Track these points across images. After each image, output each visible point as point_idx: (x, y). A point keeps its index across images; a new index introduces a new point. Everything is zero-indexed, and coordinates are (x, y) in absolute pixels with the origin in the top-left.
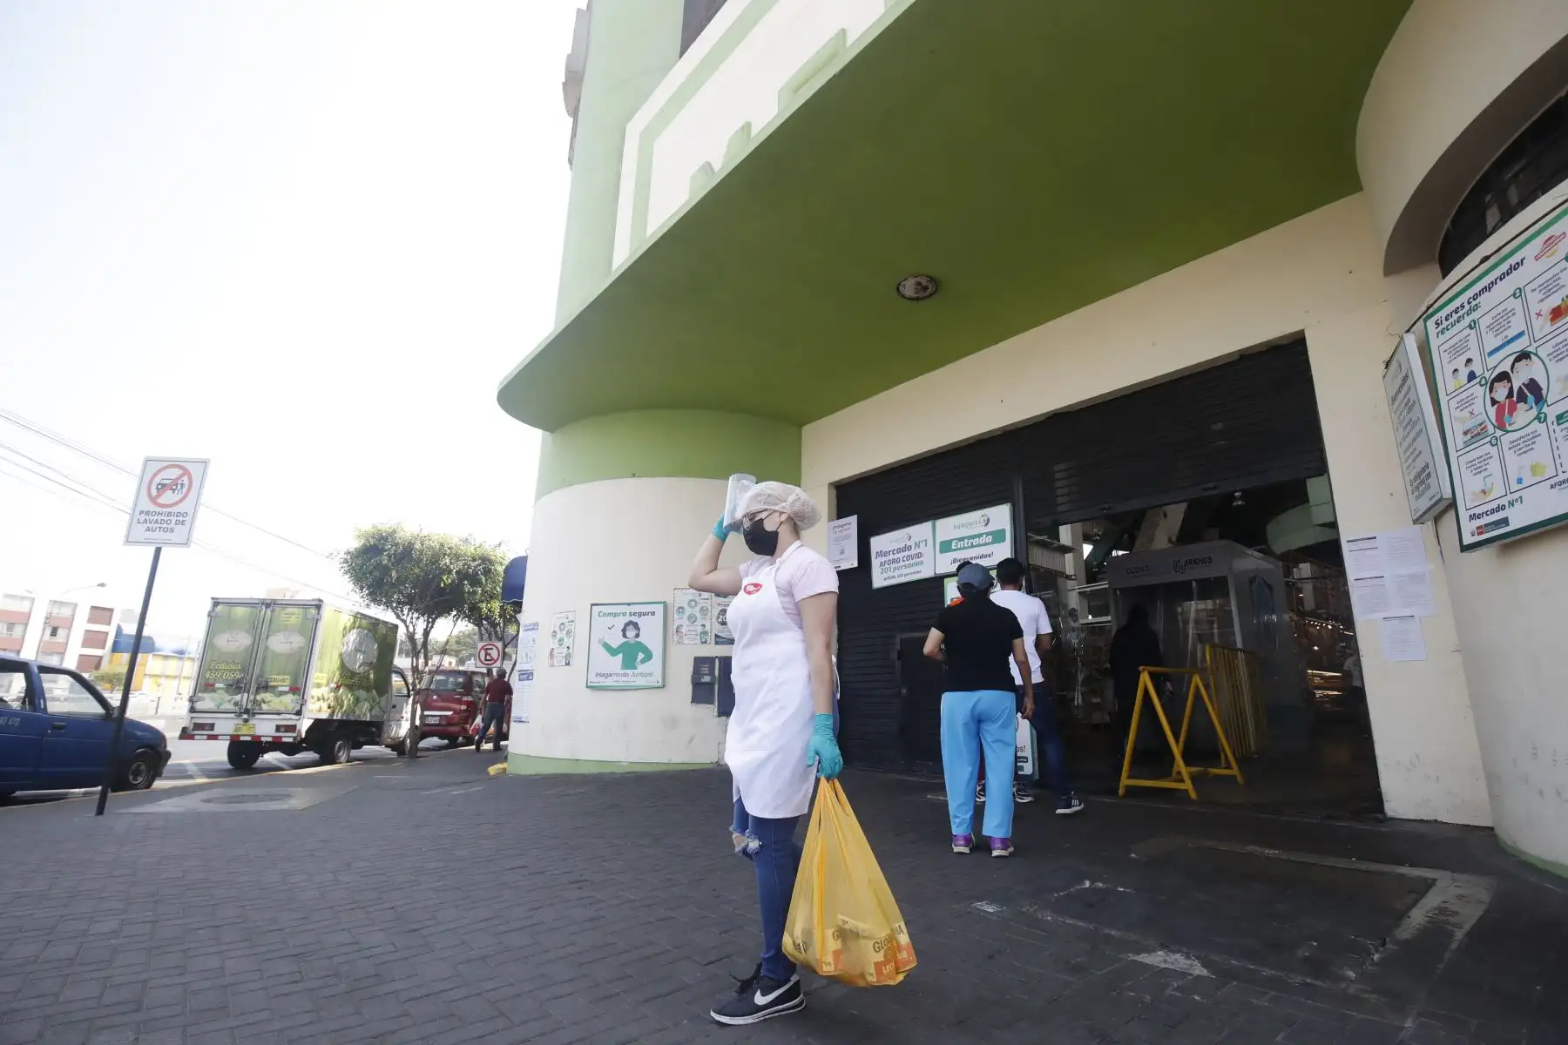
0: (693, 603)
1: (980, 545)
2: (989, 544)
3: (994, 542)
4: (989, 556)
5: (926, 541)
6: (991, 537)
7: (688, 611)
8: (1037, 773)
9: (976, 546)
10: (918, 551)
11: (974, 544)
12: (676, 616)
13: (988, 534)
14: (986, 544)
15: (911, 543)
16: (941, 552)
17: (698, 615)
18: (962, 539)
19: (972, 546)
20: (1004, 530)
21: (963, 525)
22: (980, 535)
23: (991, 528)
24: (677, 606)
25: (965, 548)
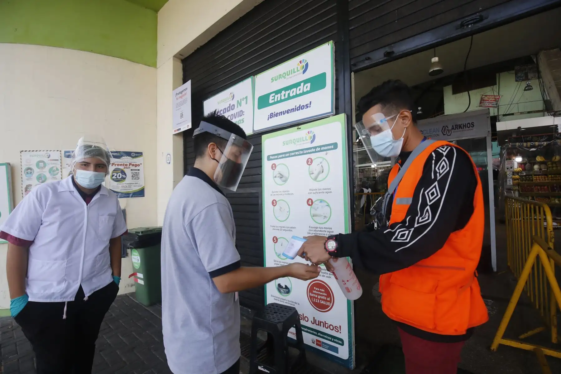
0: (41, 164)
1: (297, 96)
2: (308, 92)
3: (312, 90)
4: (307, 106)
5: (246, 98)
6: (309, 85)
7: (36, 171)
8: (353, 357)
9: (294, 97)
10: (240, 109)
11: (291, 95)
12: (24, 176)
13: (305, 82)
14: (303, 94)
15: (234, 102)
16: (259, 108)
17: (48, 175)
18: (278, 92)
19: (289, 98)
20: (324, 75)
21: (280, 76)
22: (297, 85)
23: (310, 74)
24: (24, 168)
25: (281, 101)
